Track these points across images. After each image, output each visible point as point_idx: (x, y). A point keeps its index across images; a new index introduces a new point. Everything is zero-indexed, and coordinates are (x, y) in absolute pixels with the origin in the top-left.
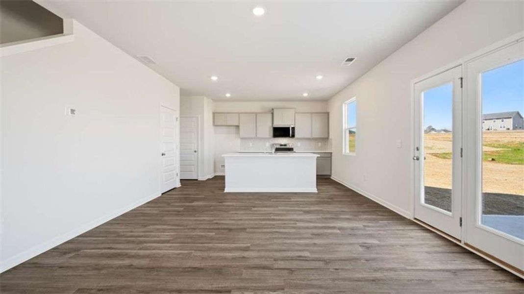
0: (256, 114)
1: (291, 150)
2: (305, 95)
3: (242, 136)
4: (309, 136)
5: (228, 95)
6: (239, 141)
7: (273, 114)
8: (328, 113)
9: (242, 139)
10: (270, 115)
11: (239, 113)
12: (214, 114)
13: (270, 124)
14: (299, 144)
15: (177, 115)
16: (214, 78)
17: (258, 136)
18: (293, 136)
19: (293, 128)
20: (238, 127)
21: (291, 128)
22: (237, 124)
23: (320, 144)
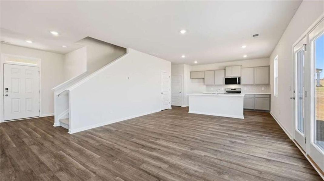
0: (214, 71)
1: (239, 92)
2: (245, 56)
3: (206, 84)
4: (253, 83)
5: (196, 62)
6: (205, 87)
7: (225, 70)
8: (269, 66)
9: (207, 85)
10: (224, 71)
11: (204, 71)
12: (191, 72)
13: (223, 76)
14: (245, 88)
15: (170, 74)
16: (183, 56)
17: (216, 84)
18: (239, 83)
19: (239, 79)
20: (204, 78)
21: (237, 78)
22: (203, 77)
23: (263, 89)
